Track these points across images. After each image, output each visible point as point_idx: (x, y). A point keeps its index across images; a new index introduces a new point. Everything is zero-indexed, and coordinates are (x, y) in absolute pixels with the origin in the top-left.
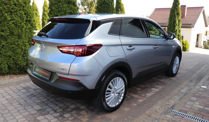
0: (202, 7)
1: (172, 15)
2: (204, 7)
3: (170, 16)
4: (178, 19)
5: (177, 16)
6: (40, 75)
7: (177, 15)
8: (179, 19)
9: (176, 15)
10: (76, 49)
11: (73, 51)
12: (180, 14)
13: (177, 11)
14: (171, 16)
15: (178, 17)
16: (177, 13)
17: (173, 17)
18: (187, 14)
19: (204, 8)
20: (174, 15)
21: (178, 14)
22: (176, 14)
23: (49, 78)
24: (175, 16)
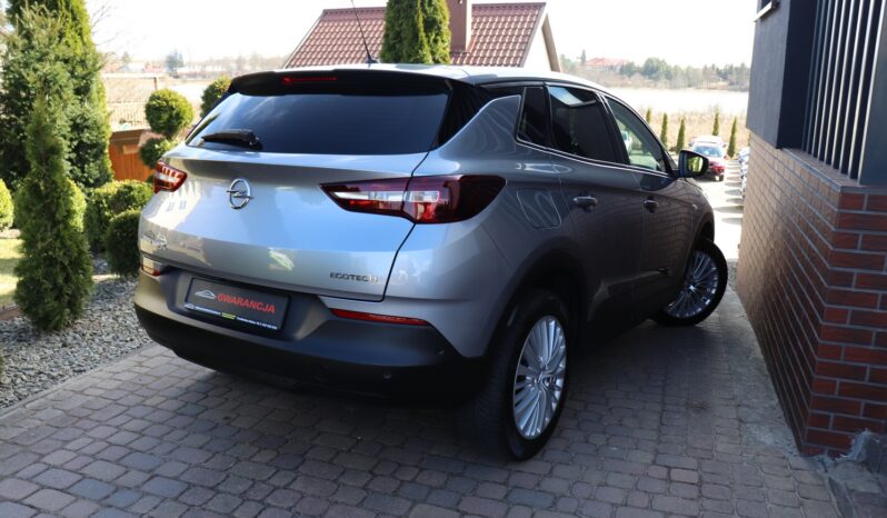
0: (540, 6)
1: (398, 34)
2: (544, 4)
3: (386, 36)
4: (433, 53)
5: (427, 36)
6: (225, 315)
7: (425, 31)
8: (437, 57)
9: (422, 34)
10: (412, 194)
11: (403, 203)
12: (445, 27)
13: (424, 11)
14: (391, 36)
15: (436, 41)
16: (425, 21)
17: (405, 42)
18: (473, 36)
19: (546, 10)
20: (407, 34)
21: (431, 25)
22: (421, 25)
23: (280, 322)
24: (416, 36)
